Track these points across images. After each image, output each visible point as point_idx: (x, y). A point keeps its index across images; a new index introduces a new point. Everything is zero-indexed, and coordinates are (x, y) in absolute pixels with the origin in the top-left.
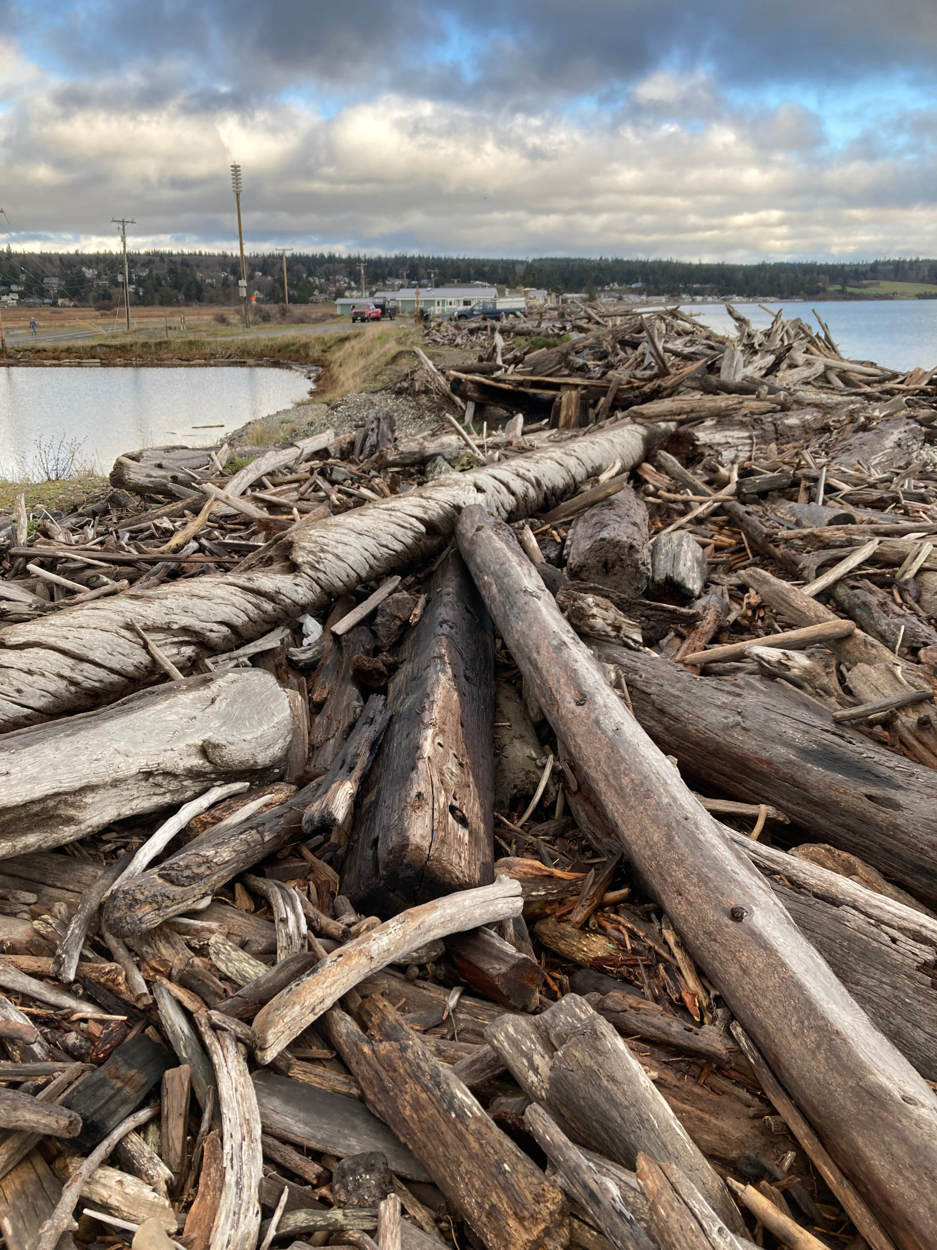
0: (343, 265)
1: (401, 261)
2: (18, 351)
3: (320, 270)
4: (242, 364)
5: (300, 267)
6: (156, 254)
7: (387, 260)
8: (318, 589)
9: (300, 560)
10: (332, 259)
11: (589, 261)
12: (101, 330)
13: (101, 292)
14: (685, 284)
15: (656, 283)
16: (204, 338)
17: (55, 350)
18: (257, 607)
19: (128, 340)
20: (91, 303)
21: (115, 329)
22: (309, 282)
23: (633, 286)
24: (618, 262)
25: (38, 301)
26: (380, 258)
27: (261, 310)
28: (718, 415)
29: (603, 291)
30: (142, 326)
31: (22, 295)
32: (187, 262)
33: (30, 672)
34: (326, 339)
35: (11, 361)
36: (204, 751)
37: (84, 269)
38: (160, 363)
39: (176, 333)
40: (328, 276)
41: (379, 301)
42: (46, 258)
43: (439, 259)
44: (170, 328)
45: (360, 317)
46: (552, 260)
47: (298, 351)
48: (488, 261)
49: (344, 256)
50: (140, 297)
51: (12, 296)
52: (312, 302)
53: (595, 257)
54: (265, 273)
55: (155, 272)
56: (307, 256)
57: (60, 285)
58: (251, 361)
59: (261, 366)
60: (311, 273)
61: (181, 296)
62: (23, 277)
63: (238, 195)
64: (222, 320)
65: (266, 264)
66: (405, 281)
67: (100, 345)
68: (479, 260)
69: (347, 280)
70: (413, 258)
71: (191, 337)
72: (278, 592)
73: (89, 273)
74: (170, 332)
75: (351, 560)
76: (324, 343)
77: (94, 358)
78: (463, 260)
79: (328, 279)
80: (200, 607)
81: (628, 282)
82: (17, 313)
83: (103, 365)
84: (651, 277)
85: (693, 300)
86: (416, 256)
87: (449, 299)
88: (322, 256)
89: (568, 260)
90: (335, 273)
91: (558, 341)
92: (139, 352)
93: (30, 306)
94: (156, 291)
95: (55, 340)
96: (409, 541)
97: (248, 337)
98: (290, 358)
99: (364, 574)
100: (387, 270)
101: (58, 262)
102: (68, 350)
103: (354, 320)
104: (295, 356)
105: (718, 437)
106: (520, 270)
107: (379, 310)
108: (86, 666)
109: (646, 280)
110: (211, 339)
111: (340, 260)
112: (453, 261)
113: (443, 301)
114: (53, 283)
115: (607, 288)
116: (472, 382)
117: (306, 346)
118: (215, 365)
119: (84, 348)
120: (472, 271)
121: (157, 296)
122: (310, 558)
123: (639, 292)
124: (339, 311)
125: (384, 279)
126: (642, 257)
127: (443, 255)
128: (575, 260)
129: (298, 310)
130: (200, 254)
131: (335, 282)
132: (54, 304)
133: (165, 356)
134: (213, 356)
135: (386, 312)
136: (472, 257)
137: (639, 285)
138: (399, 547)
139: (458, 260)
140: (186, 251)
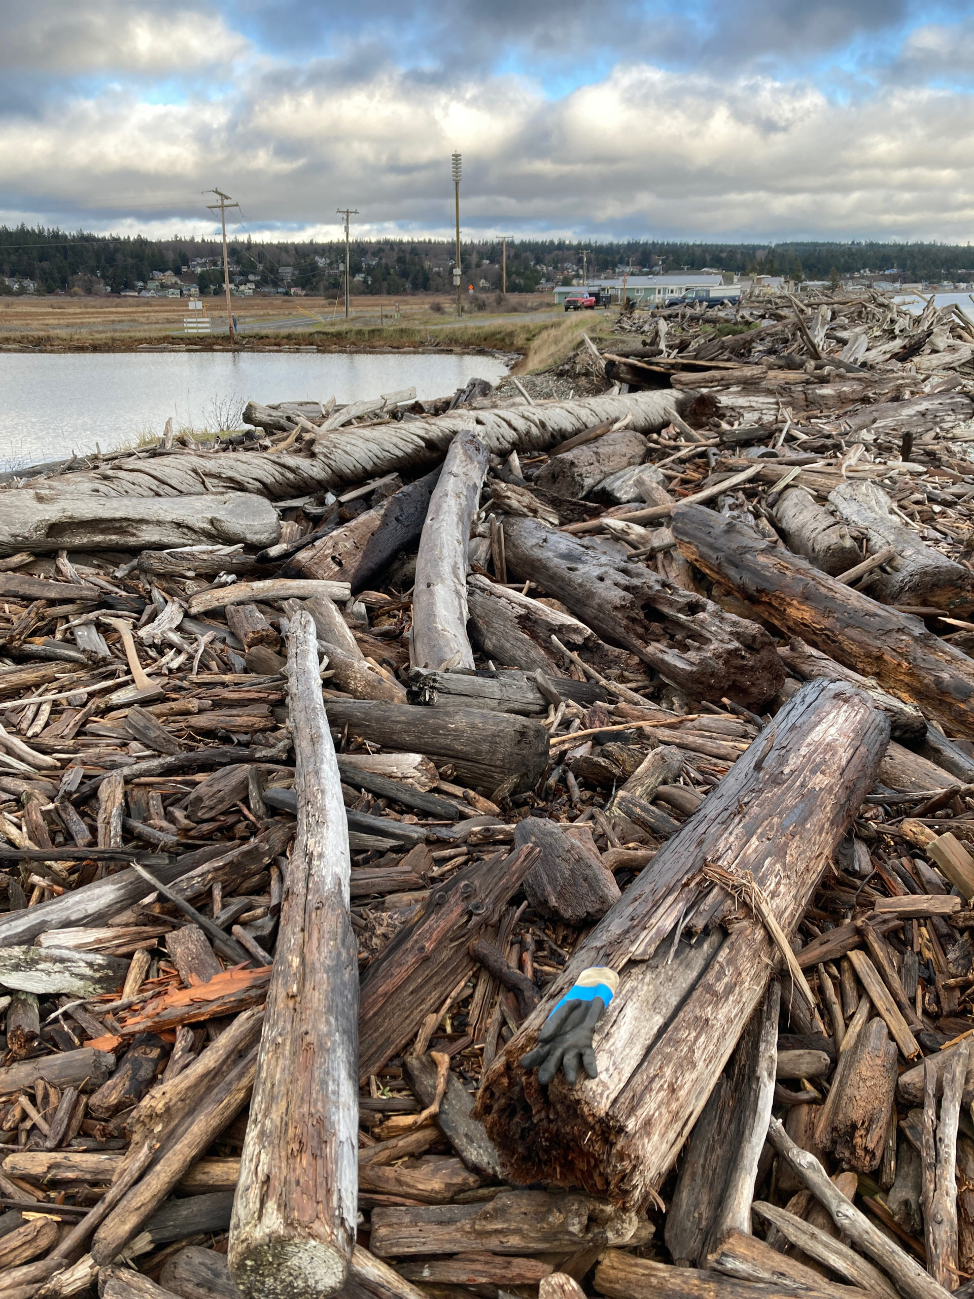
0: (572, 252)
1: (632, 247)
2: (244, 338)
3: (548, 257)
4: (450, 352)
5: (528, 254)
6: (387, 242)
7: (619, 246)
8: (330, 471)
9: (317, 451)
10: (561, 246)
11: (840, 245)
12: (320, 319)
13: (332, 281)
14: (948, 270)
15: (914, 269)
16: (416, 326)
17: (277, 337)
18: (282, 475)
19: (344, 327)
20: (322, 292)
21: (334, 317)
22: (536, 271)
23: (887, 272)
24: (871, 245)
25: (272, 290)
26: (611, 244)
27: (477, 299)
28: (745, 383)
29: (852, 278)
30: (359, 314)
31: (258, 285)
32: (416, 250)
33: (134, 484)
34: (532, 327)
35: (237, 347)
36: (212, 522)
37: (317, 258)
38: (372, 350)
39: (390, 322)
40: (556, 263)
41: (595, 289)
42: (283, 248)
43: (674, 245)
44: (386, 317)
45: (573, 306)
46: (798, 244)
47: (503, 340)
48: (727, 246)
49: (575, 243)
50: (368, 286)
51: (249, 285)
52: (538, 291)
53: (846, 241)
54: (492, 261)
55: (384, 261)
56: (537, 243)
57: (293, 274)
58: (457, 349)
59: (468, 354)
60: (539, 261)
61: (408, 286)
62: (260, 267)
63: (457, 184)
64: (438, 309)
65: (492, 252)
66: (636, 269)
67: (318, 333)
68: (717, 246)
69: (575, 268)
70: (646, 244)
71: (404, 325)
72: (298, 468)
73: (321, 262)
74: (385, 320)
75: (357, 456)
76: (529, 331)
77: (312, 344)
78: (700, 246)
79: (555, 268)
80: (241, 467)
81: (881, 268)
82: (253, 302)
83: (319, 351)
84: (909, 262)
85: (956, 288)
86: (650, 242)
87: (671, 287)
88: (552, 242)
89: (815, 245)
90: (564, 260)
91: (745, 328)
92: (353, 339)
93: (265, 295)
94: (384, 279)
95: (279, 327)
96: (409, 451)
97: (457, 326)
98: (494, 346)
99: (369, 467)
100: (618, 257)
101: (293, 252)
102: (289, 337)
103: (567, 309)
104: (500, 345)
105: (742, 401)
106: (761, 255)
107: (593, 299)
108: (166, 487)
109: (903, 266)
110: (422, 327)
111: (570, 247)
112: (688, 246)
113: (665, 289)
114: (287, 273)
115: (856, 275)
116: (625, 364)
117: (511, 334)
118: (423, 353)
119: (303, 335)
120: (708, 258)
121: (385, 285)
122: (325, 450)
123: (893, 279)
124: (556, 301)
125: (614, 266)
126: (900, 240)
127: (678, 240)
128: (823, 245)
129: (514, 298)
130: (430, 241)
131: (563, 269)
132: (287, 294)
133: (377, 344)
134: (422, 343)
135: (599, 300)
136: (709, 243)
137: (894, 271)
138: (400, 454)
139: (694, 245)
140: (416, 240)
